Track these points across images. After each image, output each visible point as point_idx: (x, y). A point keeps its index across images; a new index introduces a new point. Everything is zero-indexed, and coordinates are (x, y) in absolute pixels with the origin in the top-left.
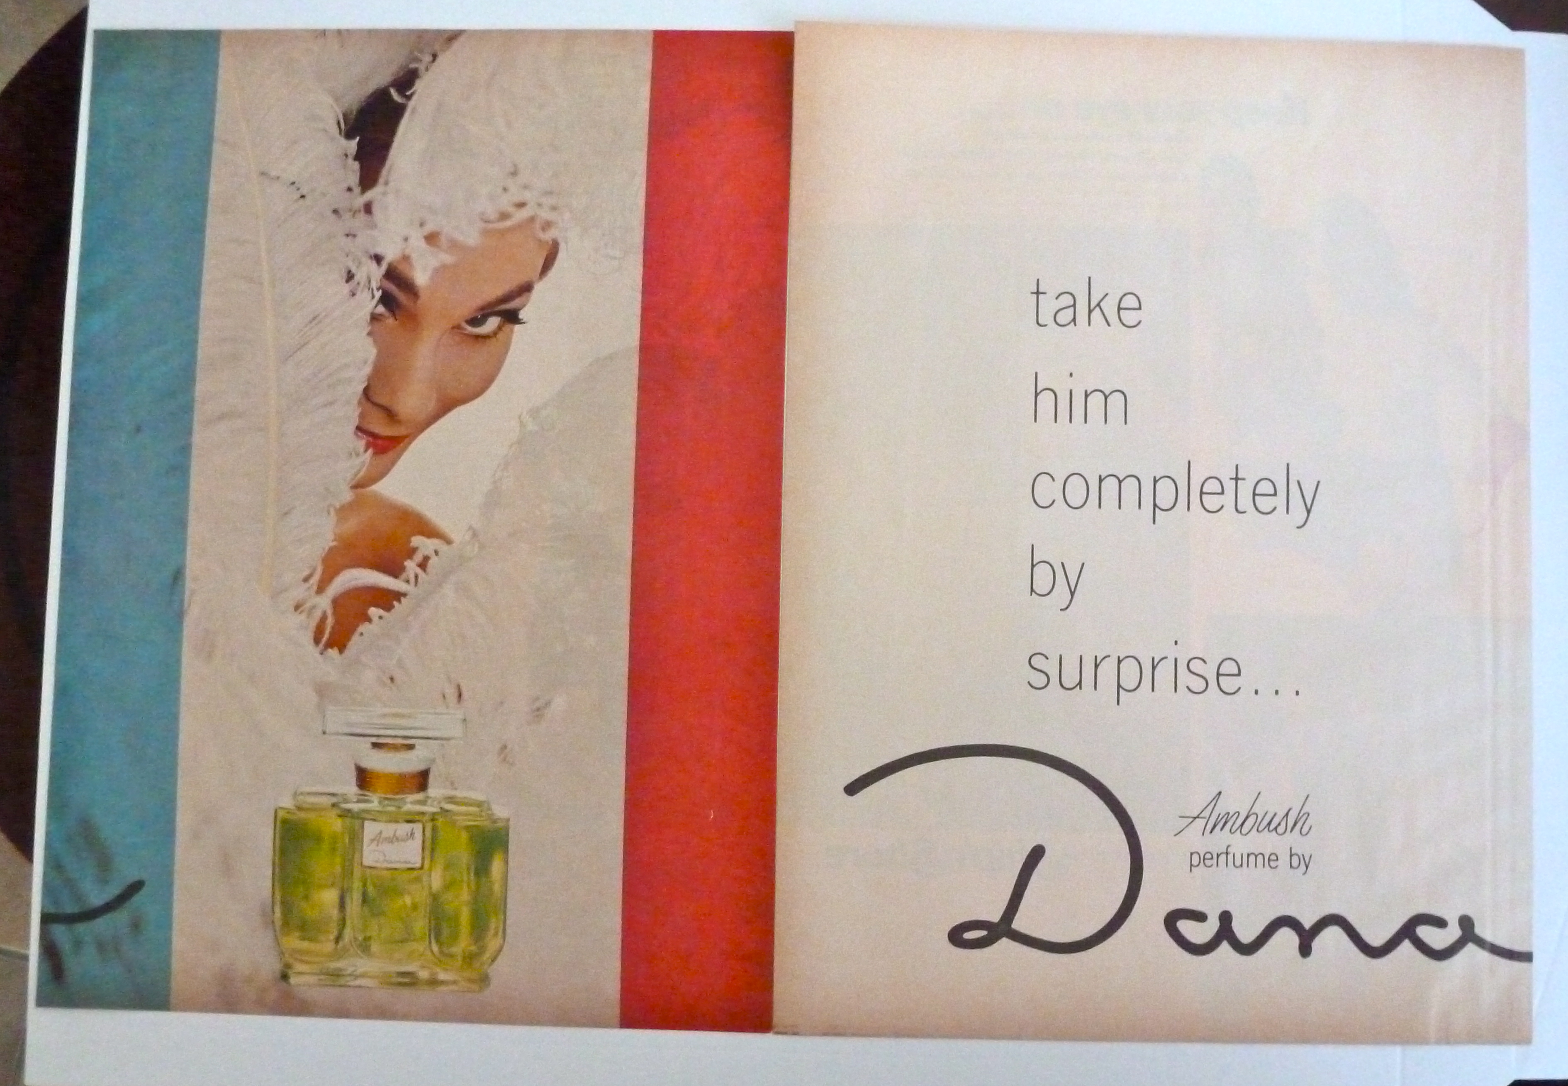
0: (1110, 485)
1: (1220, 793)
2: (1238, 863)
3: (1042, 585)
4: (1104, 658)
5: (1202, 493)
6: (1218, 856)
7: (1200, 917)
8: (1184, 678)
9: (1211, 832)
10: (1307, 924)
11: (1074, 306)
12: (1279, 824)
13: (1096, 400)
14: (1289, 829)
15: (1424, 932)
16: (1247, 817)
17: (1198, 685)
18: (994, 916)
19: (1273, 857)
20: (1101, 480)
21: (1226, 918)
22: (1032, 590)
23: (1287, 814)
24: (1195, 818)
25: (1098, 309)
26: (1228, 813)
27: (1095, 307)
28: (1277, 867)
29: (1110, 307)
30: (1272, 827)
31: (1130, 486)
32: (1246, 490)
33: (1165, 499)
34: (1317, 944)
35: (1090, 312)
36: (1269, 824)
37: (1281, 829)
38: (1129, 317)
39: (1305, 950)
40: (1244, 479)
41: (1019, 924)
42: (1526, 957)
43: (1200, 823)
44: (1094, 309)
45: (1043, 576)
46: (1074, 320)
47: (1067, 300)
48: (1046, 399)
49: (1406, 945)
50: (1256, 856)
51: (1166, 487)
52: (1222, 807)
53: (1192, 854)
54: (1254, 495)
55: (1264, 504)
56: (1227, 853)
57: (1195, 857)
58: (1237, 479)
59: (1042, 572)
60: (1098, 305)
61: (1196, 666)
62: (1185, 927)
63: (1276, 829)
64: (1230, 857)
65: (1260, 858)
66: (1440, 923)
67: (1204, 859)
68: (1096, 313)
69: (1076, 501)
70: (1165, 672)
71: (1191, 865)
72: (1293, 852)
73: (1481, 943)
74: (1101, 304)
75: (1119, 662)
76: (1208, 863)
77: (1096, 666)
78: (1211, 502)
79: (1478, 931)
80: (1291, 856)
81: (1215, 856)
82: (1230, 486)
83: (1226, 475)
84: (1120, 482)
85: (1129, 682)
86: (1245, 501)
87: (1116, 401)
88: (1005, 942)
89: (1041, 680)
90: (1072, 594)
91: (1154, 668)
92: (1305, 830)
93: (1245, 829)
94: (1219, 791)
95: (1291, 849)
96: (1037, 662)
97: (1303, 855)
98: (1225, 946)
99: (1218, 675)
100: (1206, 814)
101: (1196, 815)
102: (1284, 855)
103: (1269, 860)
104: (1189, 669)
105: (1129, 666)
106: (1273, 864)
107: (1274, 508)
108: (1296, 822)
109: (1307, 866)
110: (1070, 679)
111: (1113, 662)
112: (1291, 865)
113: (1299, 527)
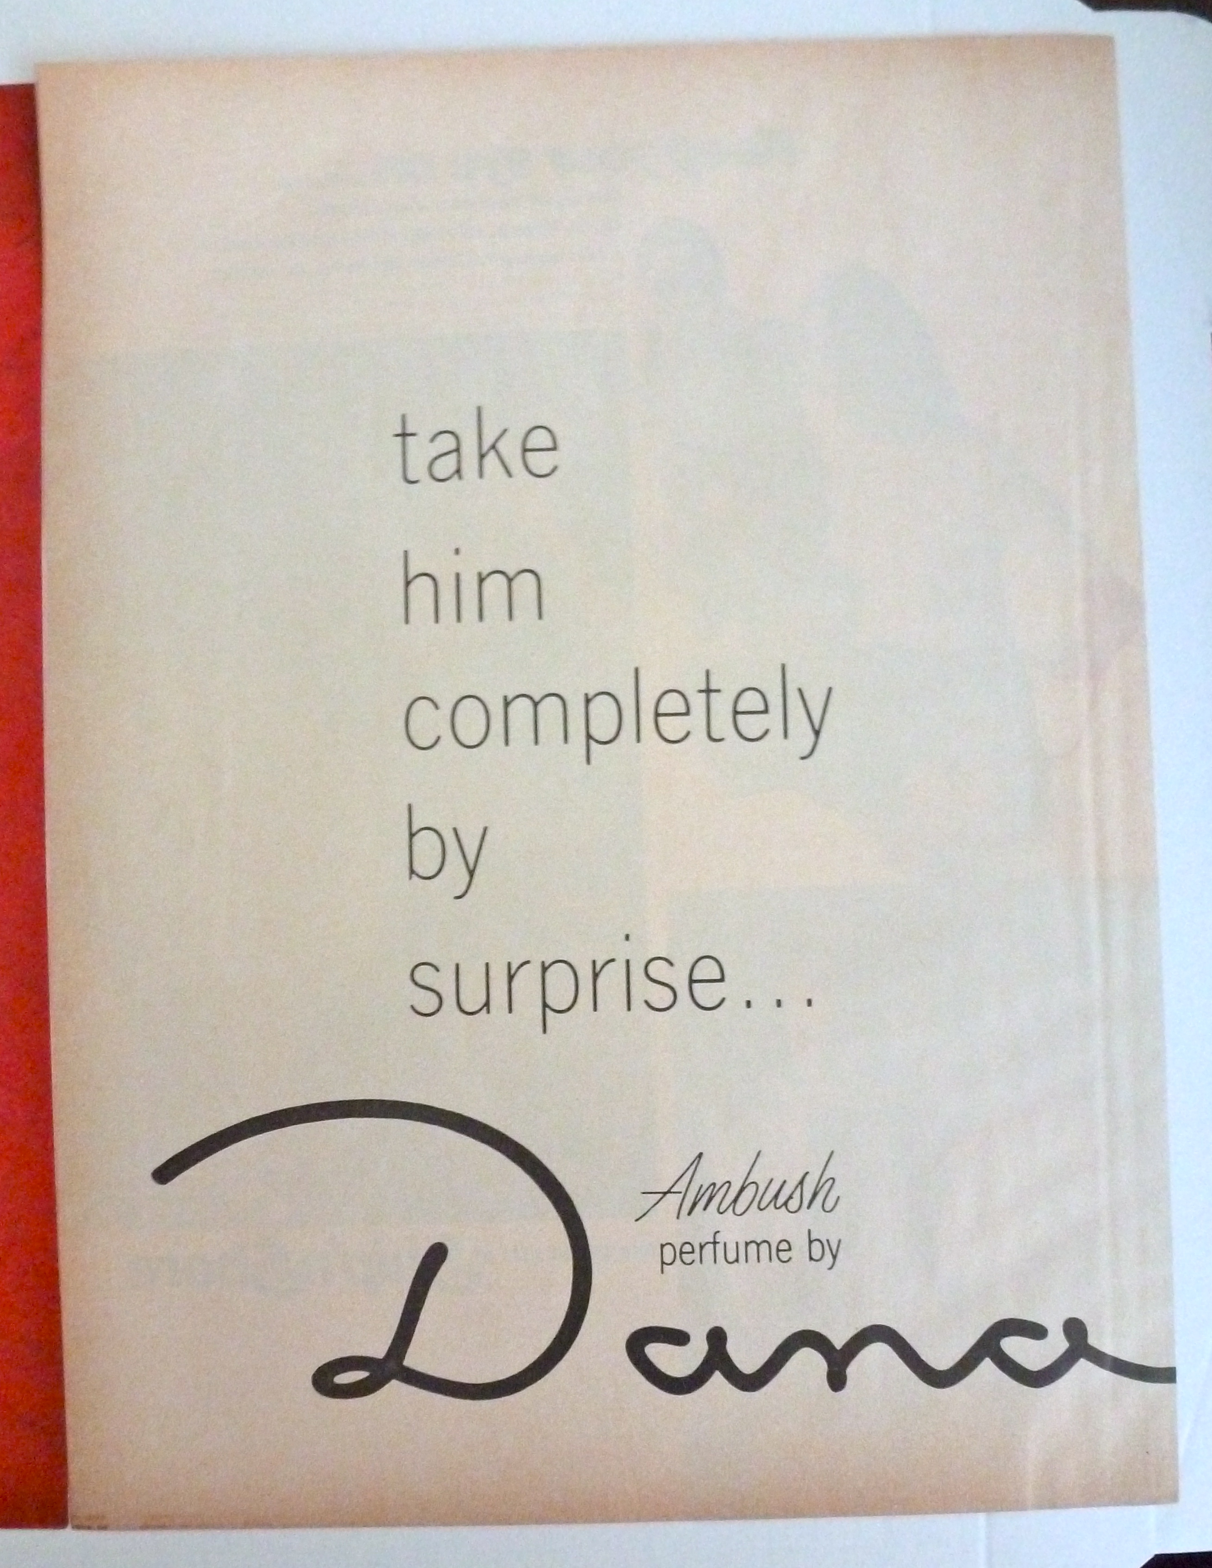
0: (521, 710)
1: (700, 1155)
2: (731, 1256)
3: (426, 864)
4: (522, 965)
5: (657, 715)
6: (702, 1247)
7: (678, 1338)
8: (642, 989)
9: (689, 1214)
10: (839, 1341)
11: (457, 450)
12: (790, 1197)
13: (495, 586)
14: (806, 1203)
15: (1012, 1346)
16: (742, 1189)
17: (662, 997)
18: (378, 1349)
19: (784, 1246)
20: (507, 703)
21: (717, 1337)
22: (412, 872)
23: (801, 1183)
24: (665, 1193)
25: (492, 454)
26: (714, 1184)
27: (489, 450)
28: (790, 1258)
29: (510, 448)
30: (781, 1200)
31: (550, 709)
32: (722, 705)
33: (603, 728)
34: (852, 1370)
35: (482, 456)
36: (776, 1196)
37: (793, 1204)
38: (540, 462)
39: (837, 1381)
40: (718, 691)
41: (413, 1360)
42: (1168, 1375)
43: (673, 1200)
44: (487, 453)
46: (458, 471)
47: (447, 443)
48: (422, 589)
49: (987, 1367)
50: (758, 1245)
51: (603, 709)
52: (703, 1177)
53: (662, 1246)
54: (736, 713)
55: (751, 725)
56: (715, 1243)
57: (668, 1250)
58: (708, 691)
59: (426, 844)
60: (493, 447)
61: (658, 970)
62: (656, 1352)
63: (785, 1204)
64: (720, 1248)
65: (764, 1248)
66: (1036, 1331)
67: (681, 1253)
68: (491, 459)
69: (471, 735)
70: (613, 977)
71: (663, 1263)
72: (813, 1238)
73: (1098, 1358)
74: (500, 446)
75: (545, 969)
76: (687, 1258)
77: (511, 978)
78: (672, 727)
79: (1092, 1341)
80: (811, 1242)
81: (697, 1249)
82: (698, 702)
83: (692, 684)
84: (536, 704)
85: (559, 997)
86: (722, 724)
87: (525, 586)
88: (395, 1387)
89: (428, 1002)
90: (471, 873)
91: (596, 976)
92: (829, 1204)
93: (740, 1207)
94: (698, 1153)
95: (809, 1231)
96: (424, 975)
97: (828, 1241)
98: (717, 1378)
99: (692, 981)
100: (681, 1186)
101: (668, 1195)
102: (800, 1243)
103: (778, 1250)
104: (647, 975)
105: (559, 977)
106: (784, 1256)
107: (766, 732)
108: (815, 1195)
109: (835, 1257)
110: (473, 999)
111: (534, 970)
112: (811, 1258)
113: (803, 758)
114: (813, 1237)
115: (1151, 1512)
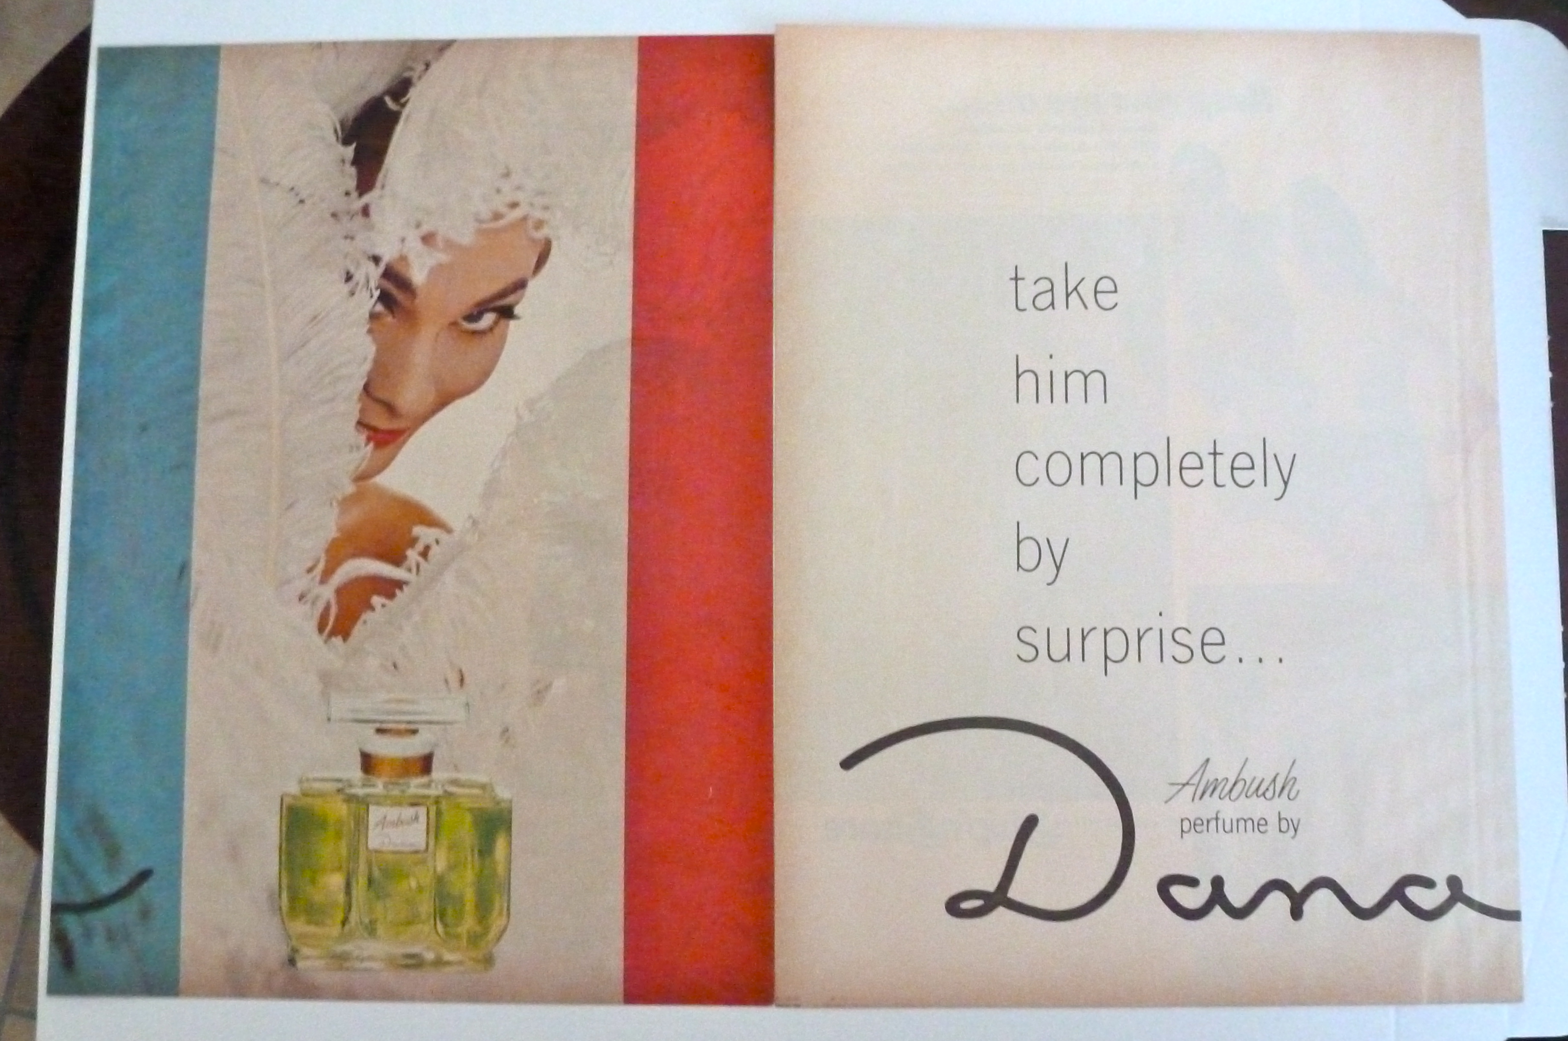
0: (1092, 463)
1: (1208, 760)
2: (1228, 828)
3: (1028, 560)
4: (1091, 630)
5: (1181, 469)
6: (1208, 822)
7: (1192, 882)
8: (1170, 648)
9: (1200, 799)
10: (1298, 887)
11: (1052, 290)
12: (1267, 789)
13: (1076, 381)
14: (1277, 795)
15: (1413, 893)
16: (1235, 784)
17: (1182, 653)
18: (990, 885)
19: (1262, 822)
20: (1083, 458)
21: (1218, 883)
22: (1019, 566)
23: (1274, 780)
24: (1184, 785)
25: (1075, 294)
26: (1217, 780)
27: (1072, 291)
28: (1266, 831)
29: (1086, 290)
30: (1260, 792)
31: (1111, 463)
32: (1224, 463)
33: (1146, 476)
34: (1307, 907)
35: (1068, 295)
36: (1257, 789)
37: (1269, 794)
38: (1106, 300)
39: (1296, 913)
40: (1221, 454)
41: (1014, 893)
42: (1514, 916)
43: (1189, 790)
44: (1071, 293)
45: (1029, 552)
46: (1052, 304)
47: (1045, 285)
48: (1028, 380)
49: (1396, 907)
50: (1245, 821)
51: (1146, 463)
52: (1209, 776)
53: (1182, 820)
54: (1233, 468)
55: (1243, 477)
56: (1217, 819)
57: (1186, 823)
58: (1215, 454)
59: (1029, 549)
60: (1076, 289)
61: (1180, 636)
62: (1178, 892)
63: (1264, 794)
64: (1220, 823)
65: (1249, 823)
66: (1429, 884)
67: (1195, 825)
68: (1074, 296)
69: (1059, 478)
70: (1150, 642)
71: (1182, 831)
73: (1470, 903)
74: (1078, 289)
75: (1106, 633)
76: (1198, 828)
77: (1084, 638)
78: (1191, 477)
79: (1467, 891)
80: (1280, 819)
81: (1205, 823)
82: (1208, 461)
83: (1205, 450)
84: (1102, 460)
85: (1116, 652)
86: (1224, 476)
87: (1095, 380)
88: (1001, 912)
89: (1029, 653)
90: (1058, 569)
91: (1140, 639)
92: (1292, 795)
93: (1234, 794)
94: (1206, 759)
95: (1279, 813)
96: (1026, 635)
97: (1292, 820)
98: (1218, 910)
99: (1203, 644)
100: (1195, 780)
101: (1185, 781)
102: (1273, 820)
103: (1258, 825)
104: (1174, 639)
105: (1115, 638)
106: (1262, 828)
107: (1253, 482)
108: (1283, 788)
109: (1296, 830)
110: (1058, 651)
111: (1098, 636)
112: (1280, 830)
113: (1277, 499)
114: (1282, 816)
115: (1504, 1010)
